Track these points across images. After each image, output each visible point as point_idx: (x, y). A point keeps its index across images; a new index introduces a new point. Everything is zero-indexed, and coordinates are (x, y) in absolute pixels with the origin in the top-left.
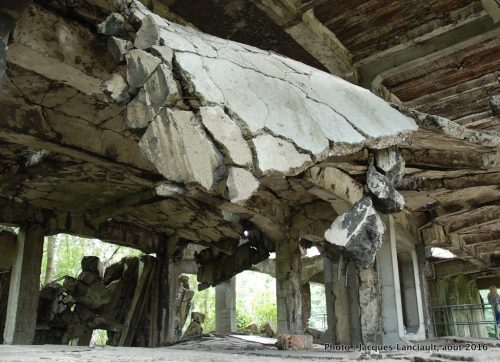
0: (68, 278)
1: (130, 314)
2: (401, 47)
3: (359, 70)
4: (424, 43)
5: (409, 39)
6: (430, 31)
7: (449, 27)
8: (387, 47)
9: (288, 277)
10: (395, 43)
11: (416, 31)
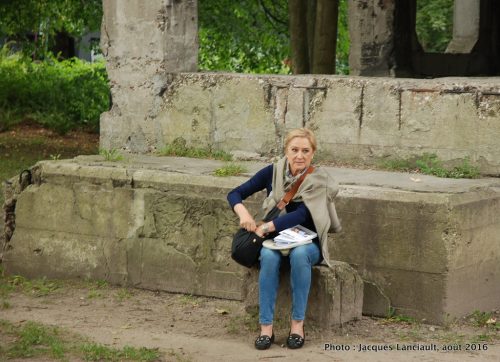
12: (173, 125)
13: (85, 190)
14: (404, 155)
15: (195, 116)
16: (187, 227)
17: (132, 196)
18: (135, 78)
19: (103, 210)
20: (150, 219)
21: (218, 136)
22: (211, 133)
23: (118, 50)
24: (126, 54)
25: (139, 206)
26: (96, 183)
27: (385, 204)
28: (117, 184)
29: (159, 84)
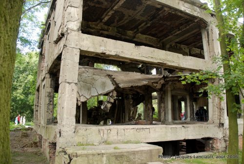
0: (95, 107)
1: (115, 115)
2: (170, 37)
3: (163, 43)
4: (177, 35)
5: (172, 34)
6: (176, 32)
7: (180, 31)
8: (167, 37)
9: (147, 104)
10: (169, 36)
11: (173, 32)
12: (78, 139)
13: (91, 157)
14: (126, 141)
15: (83, 137)
16: (116, 161)
17: (103, 156)
18: (68, 129)
19: (96, 161)
20: (108, 161)
21: (89, 141)
22: (87, 140)
23: (64, 123)
24: (66, 124)
25: (105, 159)
26: (93, 155)
27: (153, 150)
28: (99, 154)
29: (74, 130)
